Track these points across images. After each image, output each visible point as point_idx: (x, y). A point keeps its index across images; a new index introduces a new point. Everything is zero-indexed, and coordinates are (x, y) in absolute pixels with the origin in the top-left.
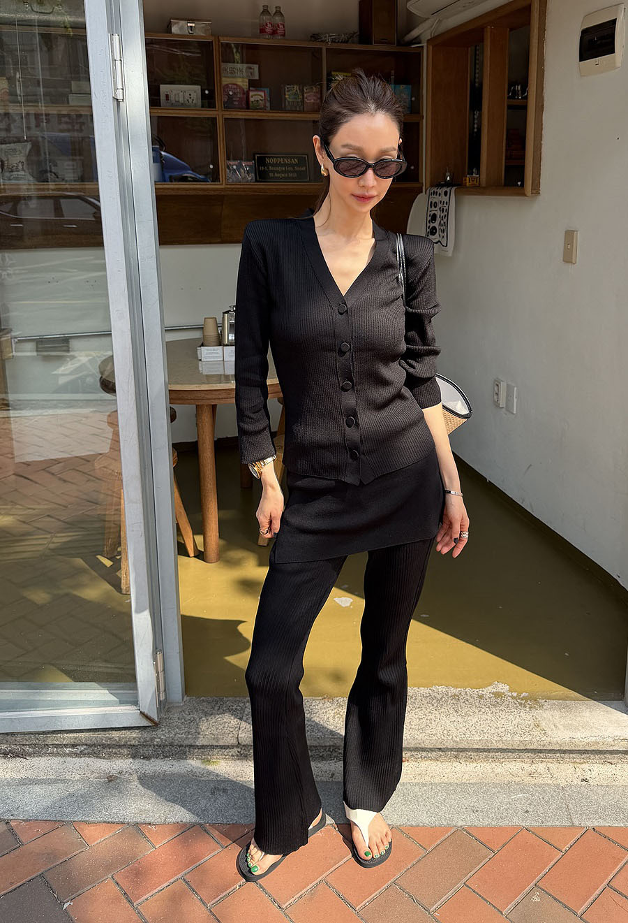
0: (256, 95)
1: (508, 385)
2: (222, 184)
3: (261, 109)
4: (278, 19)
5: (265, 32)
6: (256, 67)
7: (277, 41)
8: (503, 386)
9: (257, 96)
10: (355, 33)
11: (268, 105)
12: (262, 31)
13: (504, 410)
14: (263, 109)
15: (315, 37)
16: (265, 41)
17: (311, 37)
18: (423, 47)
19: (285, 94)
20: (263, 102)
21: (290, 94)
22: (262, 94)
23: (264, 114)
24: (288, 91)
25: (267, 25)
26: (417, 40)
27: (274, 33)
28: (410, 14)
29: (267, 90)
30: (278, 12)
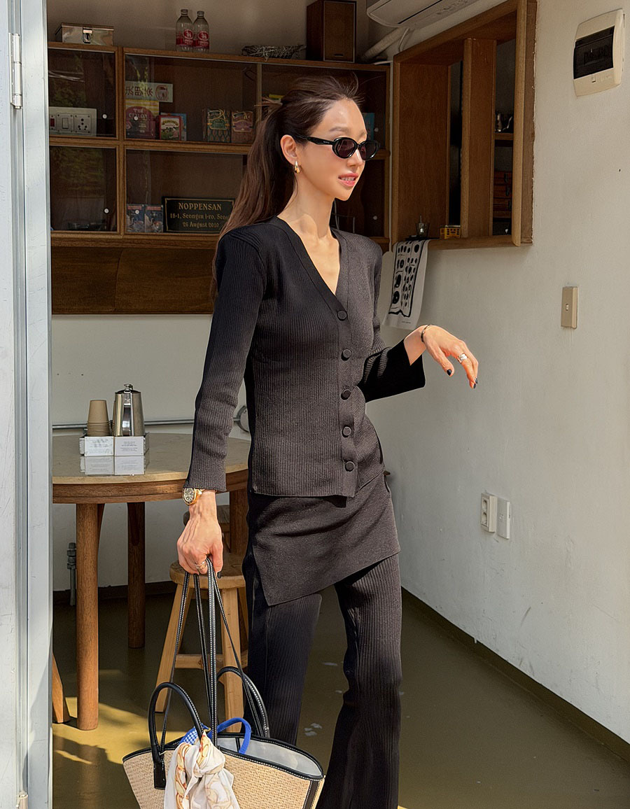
0: (169, 121)
1: (499, 501)
2: (120, 234)
3: (174, 139)
4: (200, 26)
5: (183, 43)
6: (170, 87)
7: (199, 54)
8: (493, 502)
9: (170, 123)
10: (299, 46)
11: (184, 134)
12: (180, 41)
13: (494, 535)
14: (178, 140)
15: (248, 50)
16: (183, 53)
17: (243, 50)
18: (389, 64)
19: (207, 122)
20: (178, 131)
21: (214, 121)
22: (177, 120)
23: (178, 145)
24: (212, 117)
25: (185, 34)
26: (382, 56)
27: (195, 44)
28: (372, 23)
29: (184, 116)
30: (201, 18)
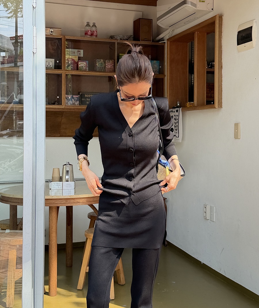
0: (82, 64)
1: (211, 207)
2: (63, 106)
3: (84, 70)
4: (94, 28)
6: (82, 51)
7: (93, 38)
10: (131, 36)
11: (87, 69)
12: (86, 34)
13: (209, 220)
16: (87, 38)
17: (110, 37)
18: (165, 43)
19: (96, 64)
20: (85, 67)
21: (99, 64)
22: (85, 63)
23: (86, 73)
25: (88, 31)
26: (162, 39)
27: (92, 35)
28: (159, 27)
30: (94, 25)
